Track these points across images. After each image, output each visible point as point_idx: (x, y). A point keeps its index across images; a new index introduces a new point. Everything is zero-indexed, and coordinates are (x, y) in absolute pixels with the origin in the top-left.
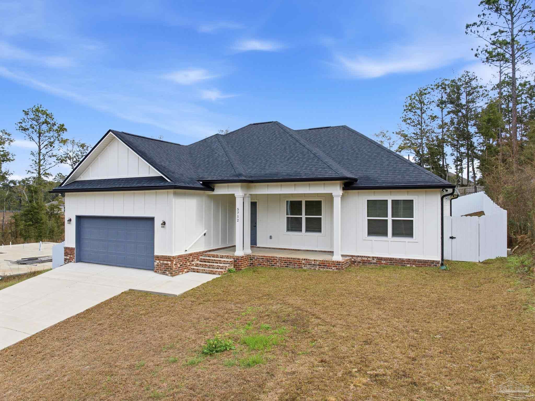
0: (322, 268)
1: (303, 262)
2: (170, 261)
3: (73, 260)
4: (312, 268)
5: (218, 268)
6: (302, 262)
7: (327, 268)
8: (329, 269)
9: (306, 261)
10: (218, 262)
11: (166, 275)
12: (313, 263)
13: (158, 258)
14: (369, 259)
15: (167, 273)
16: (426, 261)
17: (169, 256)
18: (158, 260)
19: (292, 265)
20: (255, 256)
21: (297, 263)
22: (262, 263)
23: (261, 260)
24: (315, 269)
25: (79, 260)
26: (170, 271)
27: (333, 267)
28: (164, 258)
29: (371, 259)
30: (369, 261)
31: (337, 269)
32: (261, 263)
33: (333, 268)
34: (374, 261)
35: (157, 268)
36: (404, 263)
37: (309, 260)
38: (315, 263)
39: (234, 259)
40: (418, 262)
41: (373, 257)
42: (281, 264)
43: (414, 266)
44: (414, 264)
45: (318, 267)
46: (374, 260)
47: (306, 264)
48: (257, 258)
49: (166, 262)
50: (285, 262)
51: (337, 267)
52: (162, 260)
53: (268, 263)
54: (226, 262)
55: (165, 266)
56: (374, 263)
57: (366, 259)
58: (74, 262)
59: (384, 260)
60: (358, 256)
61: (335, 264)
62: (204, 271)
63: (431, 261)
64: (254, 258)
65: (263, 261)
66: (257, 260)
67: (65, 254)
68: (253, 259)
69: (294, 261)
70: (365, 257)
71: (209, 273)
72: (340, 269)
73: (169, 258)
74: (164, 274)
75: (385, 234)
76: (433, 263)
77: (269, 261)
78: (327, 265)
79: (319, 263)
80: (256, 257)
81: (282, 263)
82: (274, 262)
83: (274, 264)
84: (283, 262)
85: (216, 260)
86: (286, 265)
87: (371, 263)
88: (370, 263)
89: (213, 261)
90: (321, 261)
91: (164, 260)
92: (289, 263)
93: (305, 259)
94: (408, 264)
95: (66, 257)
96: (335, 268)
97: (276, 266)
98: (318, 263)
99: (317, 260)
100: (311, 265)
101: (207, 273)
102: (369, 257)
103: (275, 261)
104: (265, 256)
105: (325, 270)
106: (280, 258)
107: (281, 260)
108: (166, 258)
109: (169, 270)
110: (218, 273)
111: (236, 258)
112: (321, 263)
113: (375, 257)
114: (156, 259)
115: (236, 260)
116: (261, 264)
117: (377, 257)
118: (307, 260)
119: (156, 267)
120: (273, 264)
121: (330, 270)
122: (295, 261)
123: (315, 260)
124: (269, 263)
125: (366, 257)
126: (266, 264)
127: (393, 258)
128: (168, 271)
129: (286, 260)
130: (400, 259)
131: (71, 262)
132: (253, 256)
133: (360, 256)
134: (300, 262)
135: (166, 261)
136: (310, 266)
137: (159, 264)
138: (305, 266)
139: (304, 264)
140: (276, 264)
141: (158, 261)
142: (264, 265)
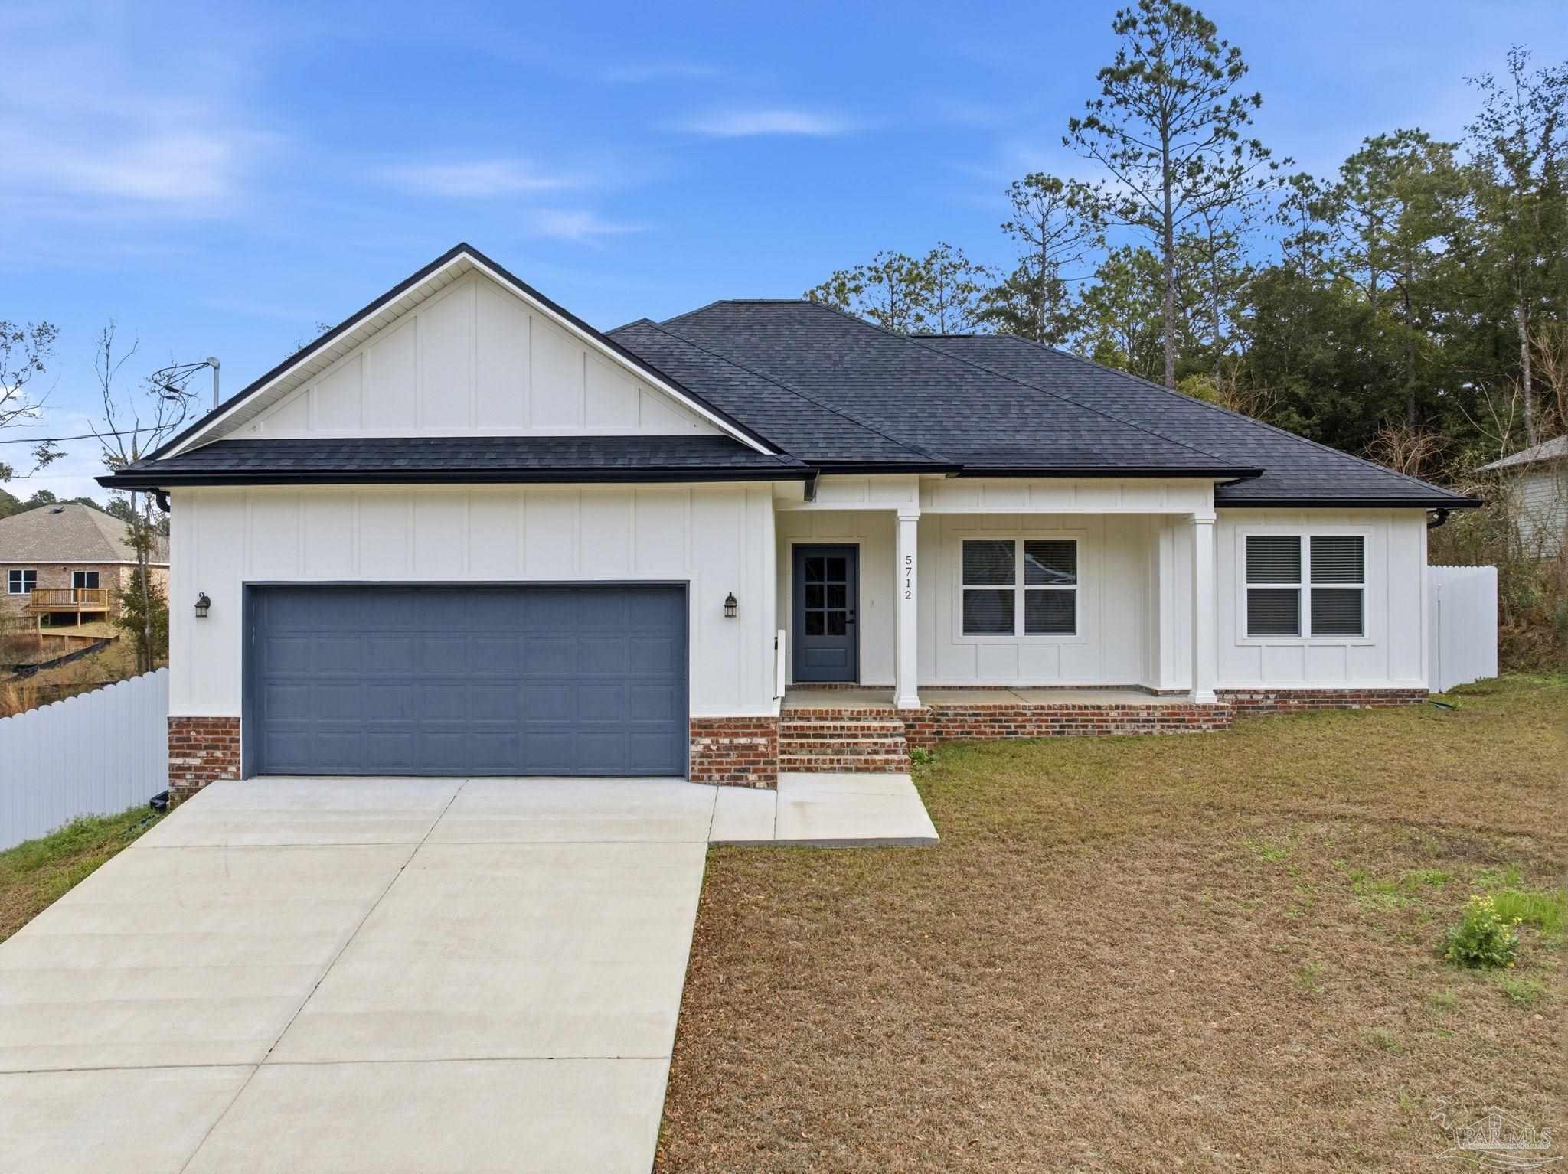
0: (1170, 727)
1: (1113, 714)
2: (763, 735)
3: (225, 770)
4: (1142, 731)
5: (876, 752)
6: (1108, 714)
7: (1187, 727)
8: (1194, 728)
9: (1120, 711)
10: (859, 732)
11: (747, 786)
12: (1144, 715)
13: (707, 727)
14: (1255, 697)
15: (752, 777)
16: (1398, 691)
17: (759, 719)
18: (708, 735)
19: (1077, 727)
20: (948, 708)
21: (1092, 721)
22: (975, 727)
23: (971, 721)
24: (1151, 733)
25: (258, 768)
26: (765, 770)
27: (1205, 721)
28: (736, 727)
29: (1261, 697)
30: (1257, 702)
31: (1215, 727)
32: (970, 727)
33: (1204, 726)
34: (1270, 702)
35: (701, 763)
36: (1347, 702)
37: (1130, 707)
38: (1149, 714)
39: (904, 719)
40: (1379, 696)
41: (1267, 692)
42: (1040, 727)
43: (1369, 707)
44: (1368, 702)
45: (1158, 726)
46: (1268, 697)
47: (1122, 721)
48: (956, 715)
49: (743, 741)
50: (1052, 721)
51: (1214, 720)
52: (727, 735)
53: (994, 727)
54: (891, 732)
55: (742, 756)
56: (1268, 707)
57: (1248, 696)
58: (236, 777)
59: (1295, 697)
60: (1227, 691)
61: (1209, 714)
62: (836, 765)
63: (1409, 690)
64: (947, 715)
65: (977, 721)
66: (955, 721)
67: (171, 747)
68: (943, 718)
69: (1082, 714)
70: (1244, 692)
71: (858, 770)
72: (1224, 726)
73: (761, 726)
74: (736, 785)
75: (1294, 628)
76: (1413, 696)
77: (1000, 721)
78: (1187, 717)
79: (1163, 714)
80: (951, 712)
81: (1044, 725)
82: (1015, 721)
83: (1016, 727)
84: (1046, 721)
85: (849, 728)
86: (1058, 729)
87: (1261, 708)
88: (1256, 706)
89: (839, 732)
90: (1167, 707)
91: (737, 735)
92: (1067, 721)
93: (1117, 707)
94: (1354, 702)
95: (179, 761)
96: (1210, 725)
97: (1023, 734)
98: (1158, 714)
99: (1155, 707)
100: (1138, 721)
101: (847, 770)
102: (1256, 692)
103: (1020, 719)
104: (983, 707)
105: (1179, 732)
106: (1037, 708)
107: (1041, 714)
108: (748, 727)
109: (761, 765)
110: (893, 766)
111: (912, 715)
112: (1169, 714)
113: (1273, 692)
114: (699, 734)
115: (911, 722)
116: (969, 733)
117: (1278, 691)
118: (1124, 707)
119: (698, 760)
120: (1013, 729)
121: (1194, 731)
122: (1087, 715)
123: (1148, 707)
124: (1000, 727)
125: (1249, 692)
126: (988, 730)
127: (1319, 691)
128: (755, 771)
129: (1056, 714)
130: (1336, 691)
131: (216, 777)
132: (941, 708)
133: (1233, 692)
134: (1102, 715)
135: (745, 735)
136: (1133, 725)
137: (714, 748)
138: (1117, 727)
139: (1114, 721)
140: (1025, 727)
141: (707, 741)
142: (984, 733)
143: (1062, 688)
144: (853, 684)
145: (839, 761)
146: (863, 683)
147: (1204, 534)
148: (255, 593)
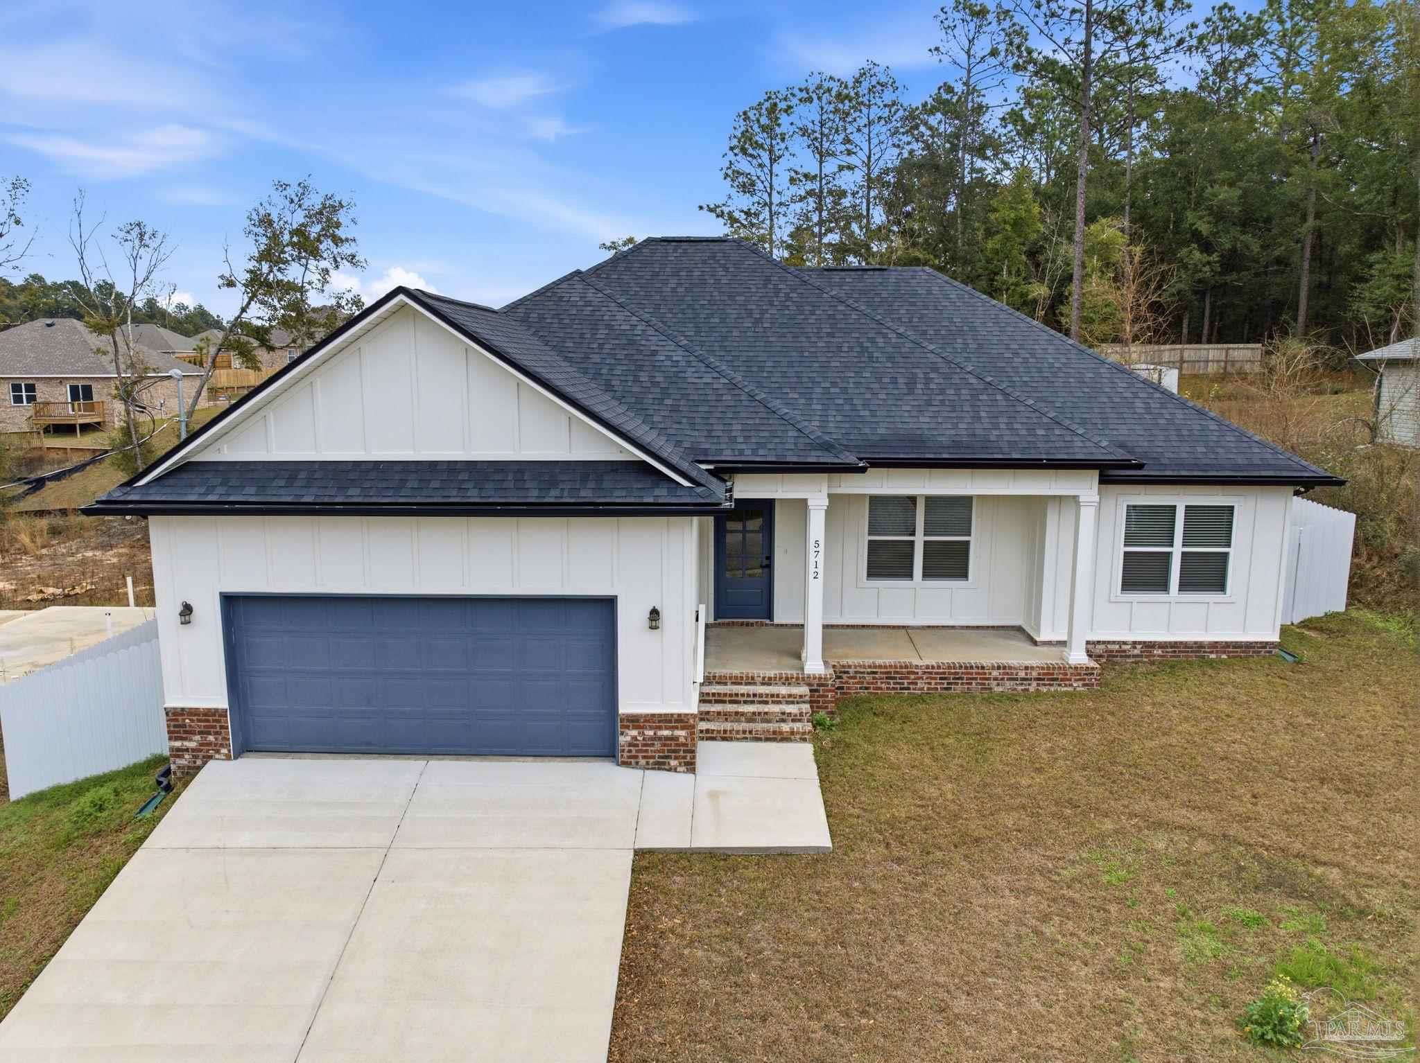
0: (1045, 685)
1: (995, 673)
2: (683, 728)
3: (218, 752)
4: (1020, 688)
5: (783, 721)
6: (990, 674)
7: (1060, 685)
8: (1066, 685)
9: (1001, 671)
10: (770, 700)
11: (670, 770)
12: (1022, 674)
13: (634, 721)
14: (1125, 647)
15: (673, 763)
16: (1251, 643)
17: (679, 715)
18: (635, 728)
19: (962, 684)
20: (850, 667)
21: (976, 679)
22: (872, 683)
23: (869, 678)
24: (1028, 690)
25: (245, 748)
26: (685, 757)
27: (1076, 680)
28: (659, 722)
29: (1129, 647)
30: (1125, 651)
31: (1084, 685)
32: (868, 683)
33: (1075, 685)
34: (1136, 652)
35: (630, 751)
36: (1205, 652)
37: (1010, 668)
38: (1026, 674)
39: (809, 685)
40: (1234, 647)
41: (1135, 643)
42: (930, 684)
43: (1224, 656)
44: (1224, 652)
45: (1034, 684)
46: (1135, 648)
47: (1002, 679)
48: (856, 672)
49: (666, 733)
50: (941, 679)
51: (1084, 680)
52: (651, 728)
53: (889, 683)
54: (798, 699)
55: (665, 745)
56: (1134, 656)
57: (1117, 647)
58: (228, 758)
59: (1159, 648)
60: (1099, 642)
61: (1080, 674)
62: (747, 735)
63: (1261, 643)
64: (848, 672)
65: (874, 678)
66: (855, 678)
67: (169, 732)
68: (845, 676)
69: (968, 673)
70: (1114, 642)
71: (767, 740)
72: (1093, 685)
73: (681, 721)
74: (659, 769)
75: (1164, 586)
76: (1265, 647)
77: (895, 678)
78: (1061, 676)
79: (1039, 674)
80: (851, 670)
81: (933, 682)
82: (908, 678)
83: (909, 683)
84: (935, 679)
85: (761, 695)
86: (945, 686)
87: (1129, 657)
88: (1124, 654)
89: (751, 699)
90: (1043, 668)
91: (660, 728)
92: (954, 679)
93: (999, 668)
94: (1212, 652)
95: (178, 744)
96: (1080, 683)
97: (914, 689)
98: (1034, 674)
99: (1032, 668)
100: (1016, 679)
101: (758, 739)
102: (1125, 643)
103: (912, 677)
104: (880, 666)
105: (1052, 689)
106: (927, 667)
107: (931, 673)
108: (670, 721)
109: (682, 753)
110: (798, 736)
111: (816, 681)
112: (1044, 674)
113: (1140, 643)
114: (628, 727)
115: (815, 687)
116: (866, 688)
117: (1145, 642)
118: (1005, 668)
119: (627, 749)
120: (906, 685)
121: (1065, 689)
122: (972, 674)
123: (1026, 668)
124: (894, 683)
125: (1119, 643)
126: (883, 686)
127: (1181, 643)
128: (676, 758)
129: (944, 673)
130: (1196, 643)
131: (211, 757)
132: (843, 666)
133: (1104, 642)
134: (985, 674)
135: (667, 728)
136: (1012, 683)
137: (640, 738)
138: (998, 685)
139: (996, 679)
140: (916, 684)
141: (634, 733)
142: (880, 688)
143: (953, 627)
144: (768, 621)
145: (750, 732)
146: (776, 621)
147: (1087, 515)
148: (230, 602)
